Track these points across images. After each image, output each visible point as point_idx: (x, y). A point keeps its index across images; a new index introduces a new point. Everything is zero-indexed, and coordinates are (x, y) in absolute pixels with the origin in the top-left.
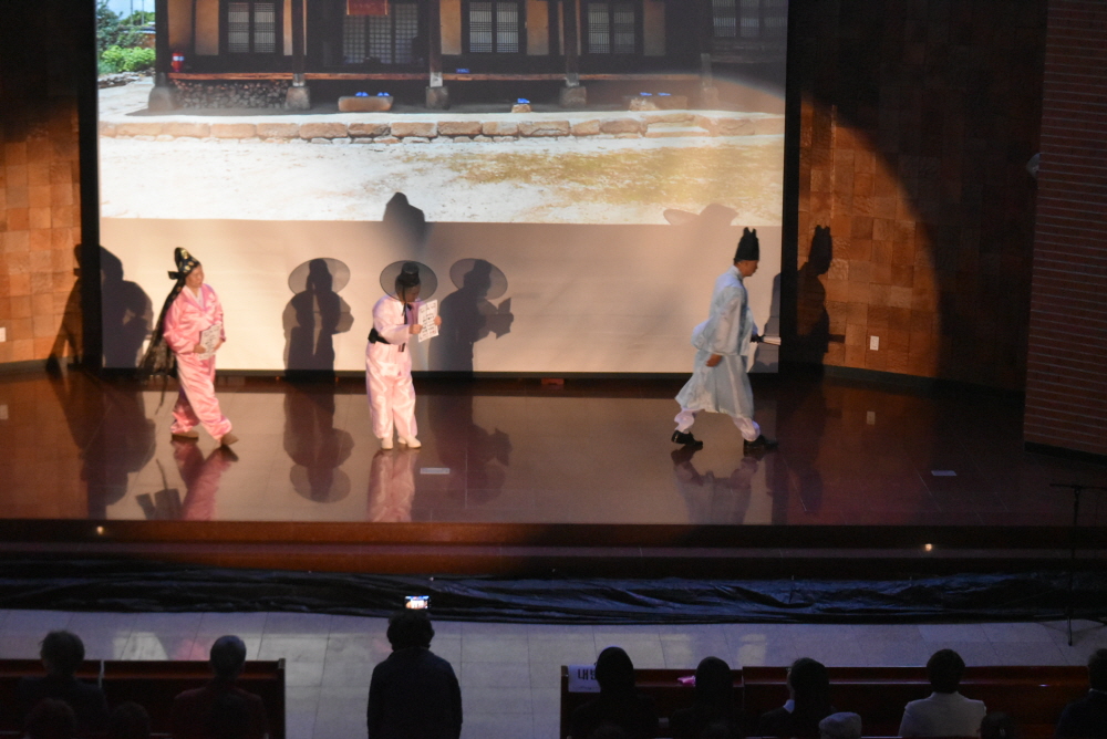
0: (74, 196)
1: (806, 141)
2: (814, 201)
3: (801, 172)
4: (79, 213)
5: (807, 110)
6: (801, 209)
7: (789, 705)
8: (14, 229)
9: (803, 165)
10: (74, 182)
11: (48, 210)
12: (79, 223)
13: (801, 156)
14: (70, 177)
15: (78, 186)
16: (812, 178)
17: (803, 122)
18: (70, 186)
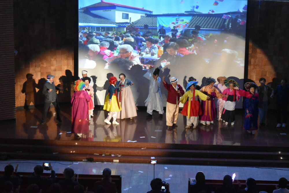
0: (72, 63)
1: (250, 52)
2: (252, 67)
3: (249, 60)
4: (74, 67)
5: (251, 44)
6: (249, 68)
7: (246, 189)
8: (58, 71)
9: (249, 58)
10: (72, 60)
11: (66, 66)
12: (74, 69)
13: (249, 56)
14: (72, 59)
15: (73, 60)
16: (252, 61)
17: (250, 47)
18: (71, 61)
